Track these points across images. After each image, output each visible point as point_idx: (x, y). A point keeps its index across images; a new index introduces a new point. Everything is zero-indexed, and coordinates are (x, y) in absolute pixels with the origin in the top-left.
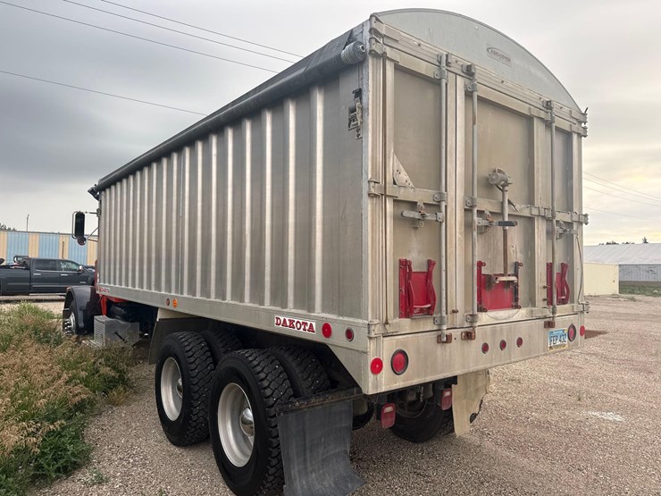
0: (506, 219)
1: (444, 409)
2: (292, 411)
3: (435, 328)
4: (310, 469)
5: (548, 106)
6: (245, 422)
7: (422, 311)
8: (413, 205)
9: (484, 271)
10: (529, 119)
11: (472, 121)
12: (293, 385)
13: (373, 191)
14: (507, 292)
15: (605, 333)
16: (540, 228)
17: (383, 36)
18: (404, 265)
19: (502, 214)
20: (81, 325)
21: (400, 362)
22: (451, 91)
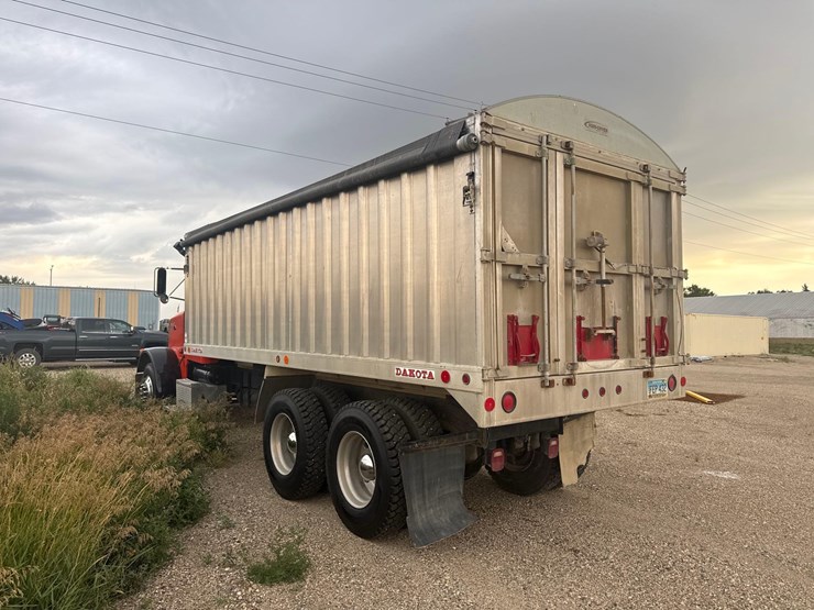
0: (604, 278)
1: (551, 457)
2: (412, 452)
3: (540, 374)
4: (428, 505)
5: (645, 169)
6: (364, 468)
7: (528, 359)
8: (519, 268)
9: (584, 324)
10: (627, 183)
11: (570, 190)
12: (410, 431)
13: (485, 258)
14: (607, 344)
15: (743, 397)
16: (639, 285)
17: (491, 127)
18: (512, 320)
19: (600, 273)
20: (160, 390)
21: (509, 402)
22: (551, 166)
